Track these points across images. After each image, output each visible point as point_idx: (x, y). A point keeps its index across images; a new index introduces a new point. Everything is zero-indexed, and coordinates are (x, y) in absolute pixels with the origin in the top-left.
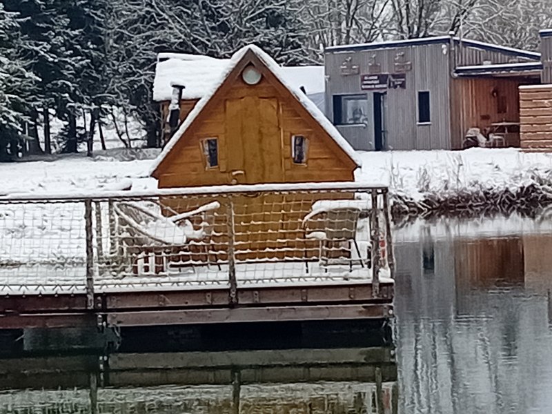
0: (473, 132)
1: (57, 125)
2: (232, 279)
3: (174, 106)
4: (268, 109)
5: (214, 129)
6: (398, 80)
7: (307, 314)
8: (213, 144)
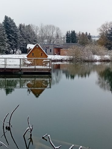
0: (56, 53)
1: (12, 51)
2: (35, 67)
3: (29, 49)
4: (39, 50)
5: (33, 52)
6: (48, 48)
7: (43, 71)
8: (33, 54)
